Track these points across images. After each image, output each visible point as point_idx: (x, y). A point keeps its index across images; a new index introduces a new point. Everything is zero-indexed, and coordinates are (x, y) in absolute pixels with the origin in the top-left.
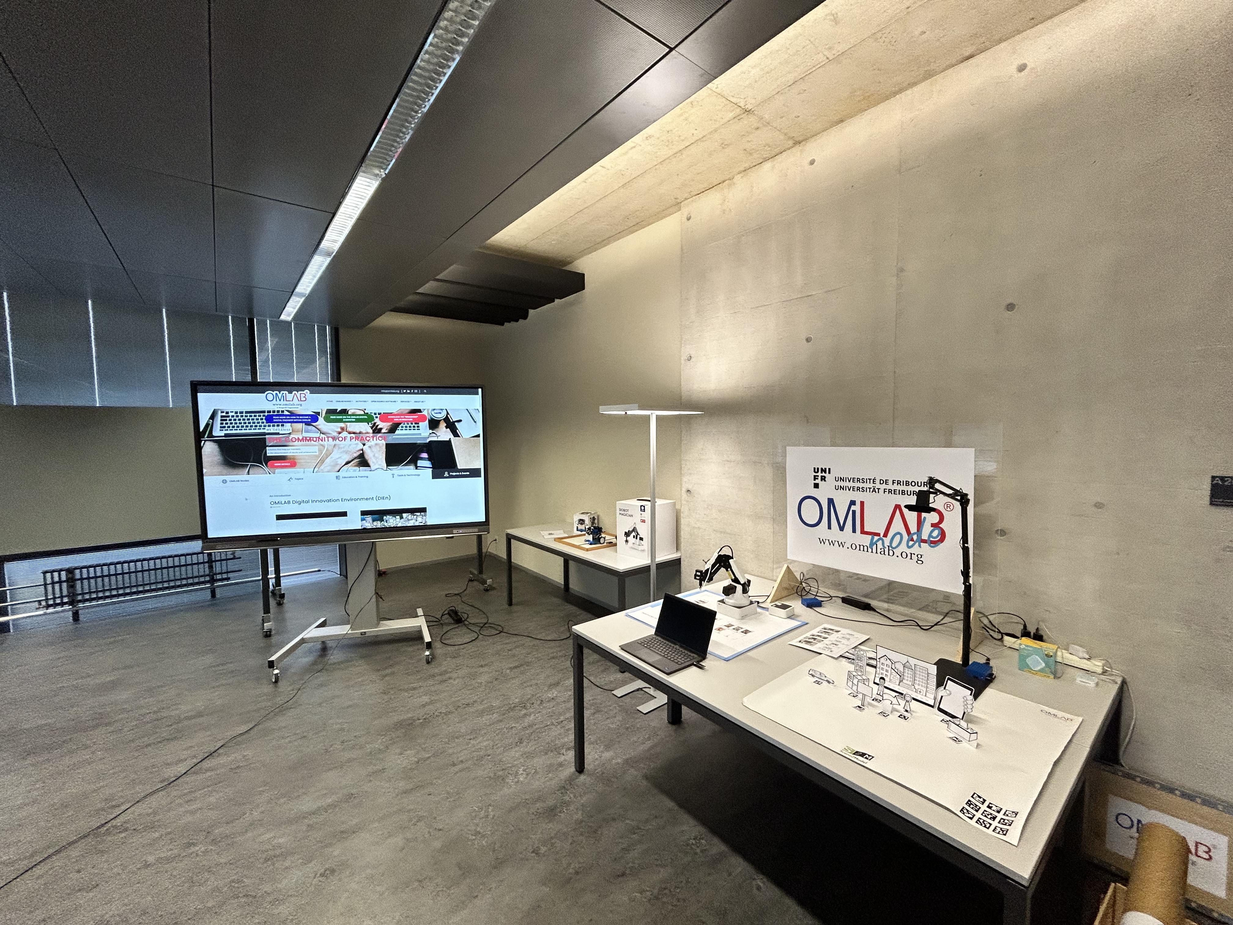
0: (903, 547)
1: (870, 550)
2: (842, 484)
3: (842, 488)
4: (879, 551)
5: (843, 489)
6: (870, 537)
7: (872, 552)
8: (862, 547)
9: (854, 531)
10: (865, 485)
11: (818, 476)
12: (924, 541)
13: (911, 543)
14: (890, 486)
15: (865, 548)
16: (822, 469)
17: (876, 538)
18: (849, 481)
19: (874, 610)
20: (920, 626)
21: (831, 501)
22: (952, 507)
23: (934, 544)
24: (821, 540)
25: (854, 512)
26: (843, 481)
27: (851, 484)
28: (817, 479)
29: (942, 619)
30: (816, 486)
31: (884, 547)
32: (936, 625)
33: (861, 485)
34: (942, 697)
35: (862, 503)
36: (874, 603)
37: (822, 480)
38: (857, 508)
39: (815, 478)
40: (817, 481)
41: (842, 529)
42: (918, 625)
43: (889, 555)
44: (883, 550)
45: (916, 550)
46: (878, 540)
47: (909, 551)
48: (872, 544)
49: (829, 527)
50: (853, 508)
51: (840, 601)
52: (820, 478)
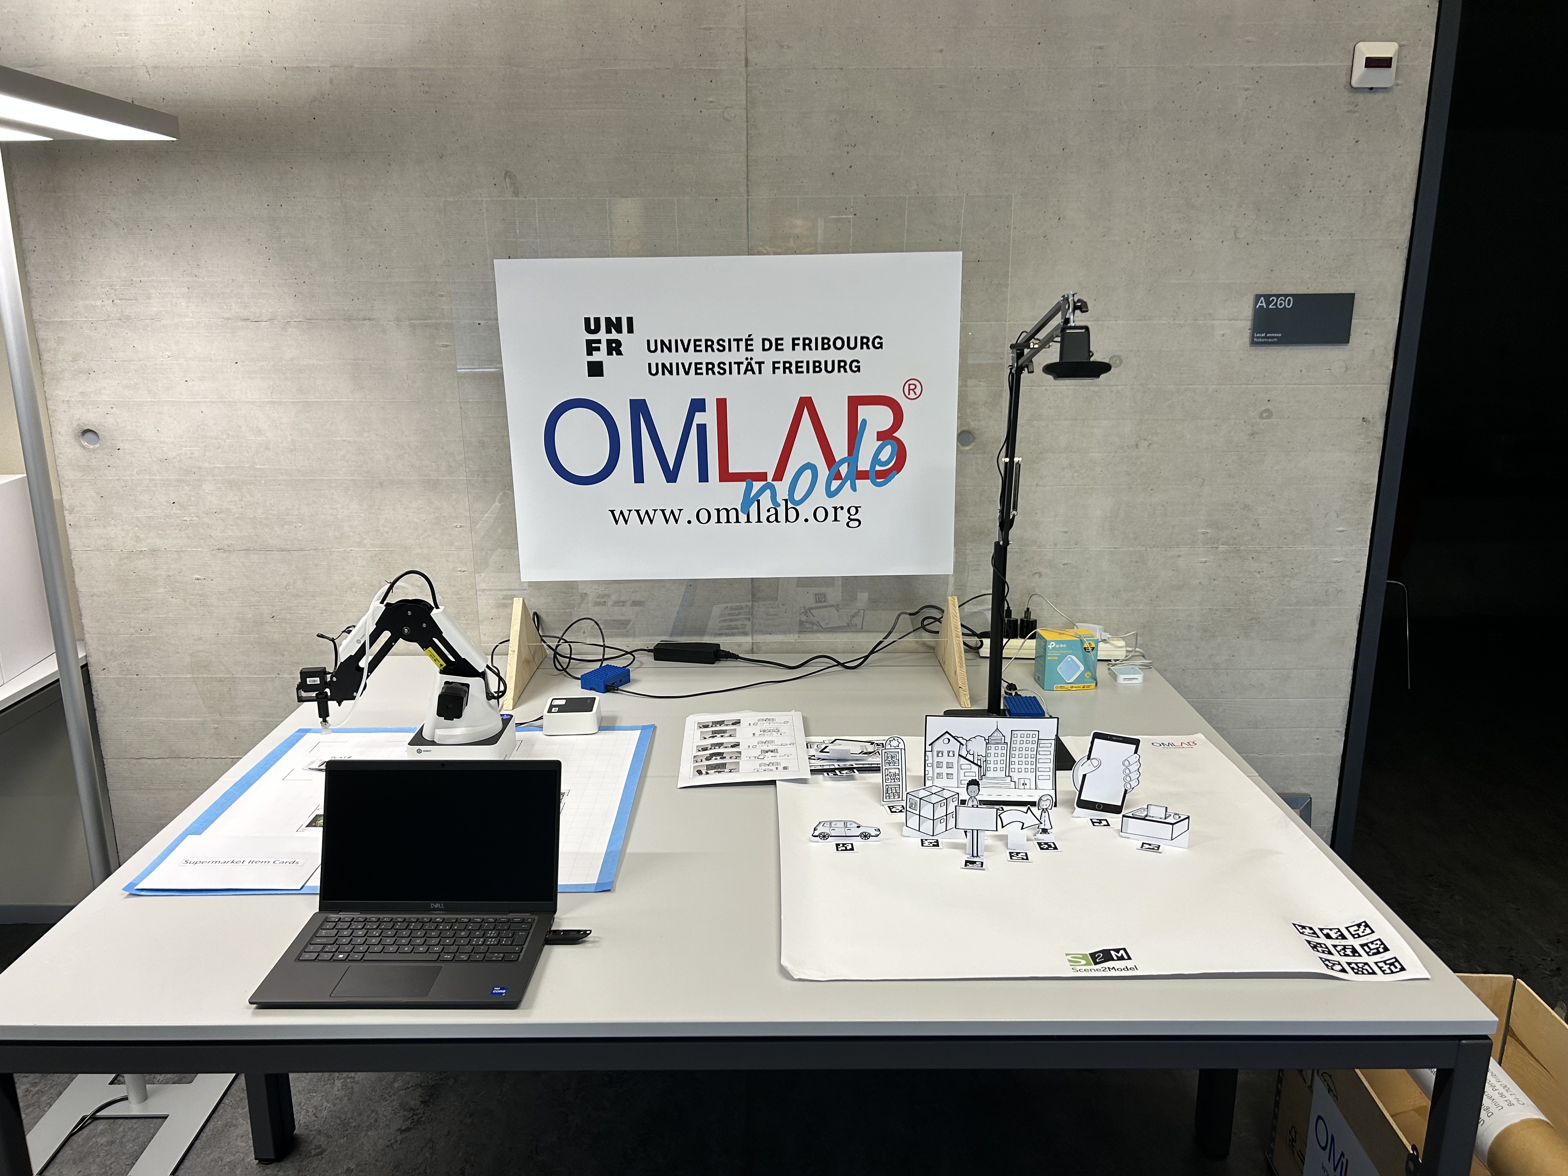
0: (819, 497)
1: (743, 517)
2: (667, 358)
3: (667, 369)
4: (763, 519)
5: (671, 373)
6: (743, 485)
7: (748, 521)
8: (723, 514)
9: (703, 477)
10: (727, 357)
11: (599, 341)
12: (863, 475)
13: (835, 484)
14: (788, 355)
15: (733, 514)
16: (608, 320)
17: (757, 485)
18: (686, 350)
19: (735, 657)
20: (843, 665)
21: (639, 408)
22: (918, 391)
23: (882, 476)
24: (617, 514)
25: (702, 429)
26: (670, 350)
27: (691, 357)
28: (598, 349)
29: (885, 638)
30: (595, 369)
31: (776, 505)
32: (872, 652)
33: (715, 357)
34: (1084, 776)
35: (722, 404)
36: (726, 643)
37: (610, 353)
38: (708, 418)
39: (591, 347)
40: (596, 357)
41: (671, 475)
42: (839, 664)
43: (787, 520)
44: (773, 511)
45: (847, 497)
46: (761, 491)
47: (830, 503)
48: (747, 502)
49: (639, 478)
50: (699, 418)
51: (649, 658)
52: (603, 346)
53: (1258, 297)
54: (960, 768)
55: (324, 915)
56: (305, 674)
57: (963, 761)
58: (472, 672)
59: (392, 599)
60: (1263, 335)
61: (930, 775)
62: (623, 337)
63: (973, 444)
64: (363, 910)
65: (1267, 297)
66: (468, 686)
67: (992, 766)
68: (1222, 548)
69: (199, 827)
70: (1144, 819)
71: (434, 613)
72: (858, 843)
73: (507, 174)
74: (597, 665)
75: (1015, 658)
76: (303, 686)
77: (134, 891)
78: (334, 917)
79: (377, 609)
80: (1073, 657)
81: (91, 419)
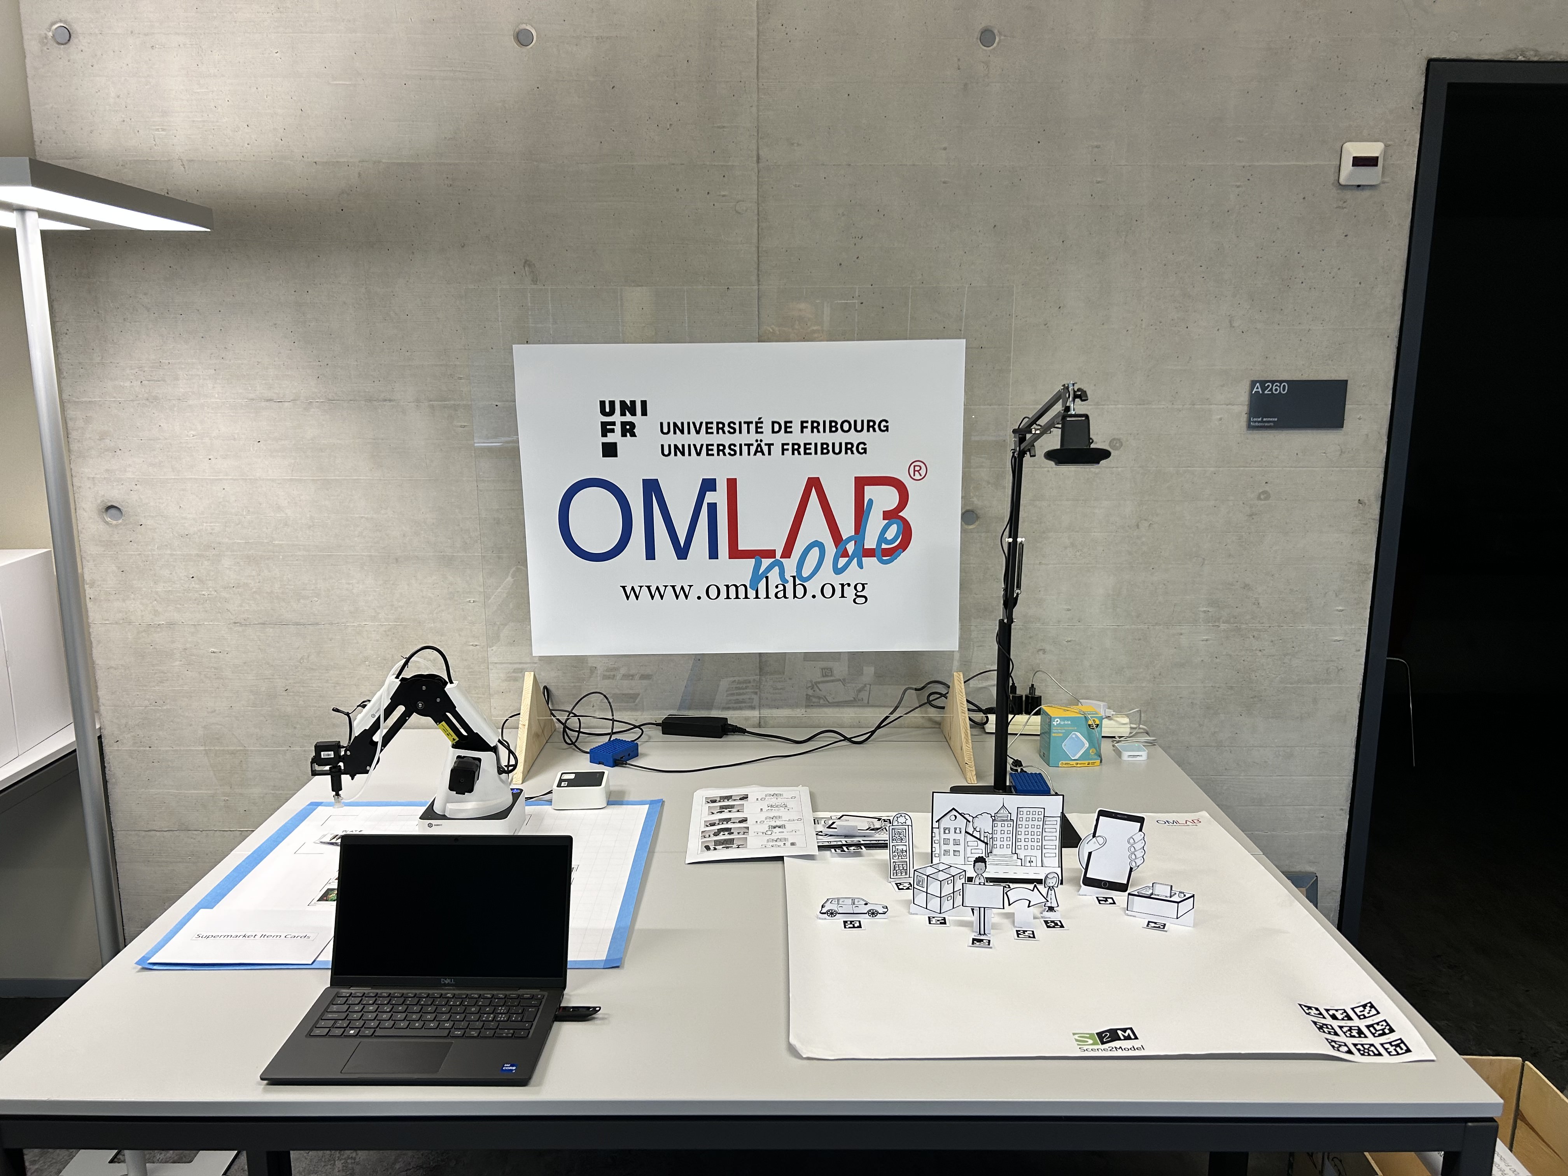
0: (827, 574)
1: (752, 593)
2: (679, 439)
3: (679, 450)
4: (772, 594)
5: (683, 454)
6: (752, 562)
7: (757, 597)
8: (732, 590)
9: (713, 554)
10: (737, 439)
11: (614, 424)
12: (870, 553)
13: (842, 561)
14: (797, 437)
15: (742, 590)
16: (623, 403)
17: (766, 562)
18: (698, 432)
19: (743, 731)
20: (849, 740)
21: (652, 488)
22: (923, 472)
23: (888, 554)
24: (628, 590)
25: (712, 507)
26: (682, 432)
27: (703, 439)
28: (613, 431)
29: (891, 713)
30: (610, 450)
31: (784, 581)
32: (879, 727)
33: (726, 439)
34: (1090, 854)
35: (732, 484)
36: (734, 717)
37: (624, 435)
38: (718, 496)
39: (606, 429)
40: (610, 438)
41: (682, 552)
42: (846, 738)
43: (795, 596)
44: (781, 588)
45: (853, 574)
46: (770, 568)
47: (837, 581)
48: (756, 577)
49: (650, 554)
50: (710, 497)
51: (657, 732)
52: (618, 428)
53: (1253, 383)
54: (966, 844)
55: (336, 990)
56: (319, 748)
57: (969, 838)
58: (483, 746)
59: (408, 674)
60: (1260, 419)
61: (937, 852)
62: (638, 419)
63: (977, 523)
64: (373, 986)
65: (1263, 383)
66: (479, 760)
67: (998, 843)
68: (1223, 626)
69: (211, 901)
70: (1149, 897)
71: (449, 688)
72: (865, 920)
73: (527, 263)
74: (606, 739)
75: (1021, 734)
76: (317, 760)
77: (147, 966)
78: (345, 992)
79: (392, 684)
80: (1078, 734)
81: (115, 495)
